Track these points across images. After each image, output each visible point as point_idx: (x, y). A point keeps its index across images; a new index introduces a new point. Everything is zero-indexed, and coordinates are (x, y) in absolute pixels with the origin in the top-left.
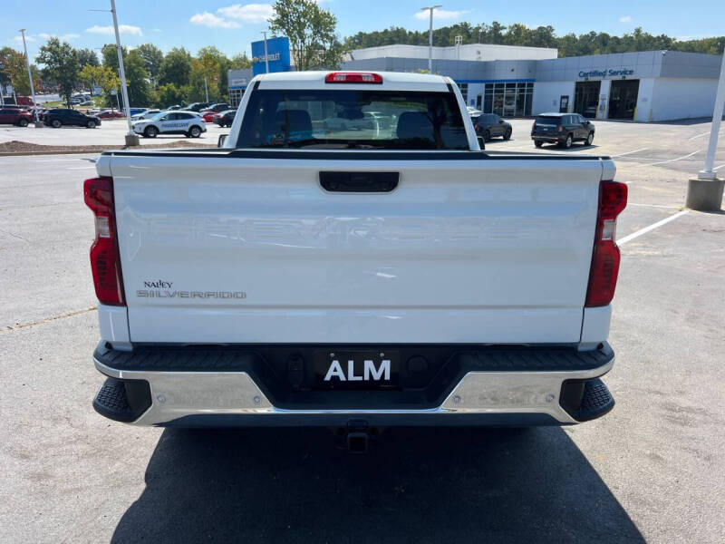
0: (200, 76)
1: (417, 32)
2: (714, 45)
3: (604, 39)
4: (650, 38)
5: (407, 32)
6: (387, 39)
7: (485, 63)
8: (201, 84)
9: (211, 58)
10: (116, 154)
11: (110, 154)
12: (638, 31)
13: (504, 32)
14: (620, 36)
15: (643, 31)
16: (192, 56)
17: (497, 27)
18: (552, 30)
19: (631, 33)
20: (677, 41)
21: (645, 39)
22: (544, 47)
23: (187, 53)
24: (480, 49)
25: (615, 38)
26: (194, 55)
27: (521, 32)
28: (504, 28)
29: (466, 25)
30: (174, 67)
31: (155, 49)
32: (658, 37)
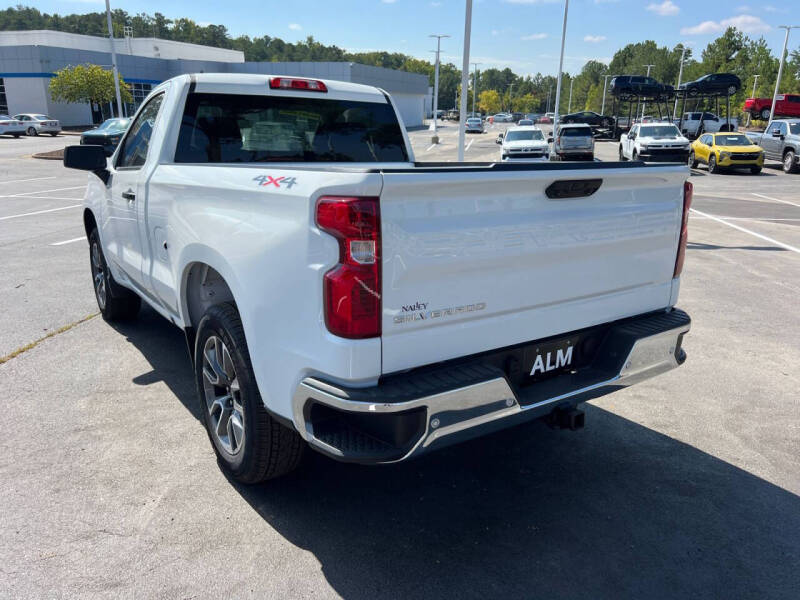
1: (56, 16)
2: (380, 60)
3: (279, 45)
4: (322, 48)
5: (42, 14)
6: (13, 21)
7: (168, 61)
10: (385, 171)
11: (377, 171)
12: (310, 39)
13: (170, 27)
14: (295, 44)
15: (315, 40)
17: (161, 20)
18: (225, 30)
19: (304, 41)
20: (347, 52)
21: (318, 49)
22: (218, 46)
24: (157, 45)
25: (290, 45)
27: (190, 29)
28: (169, 22)
29: (122, 13)
32: (330, 48)
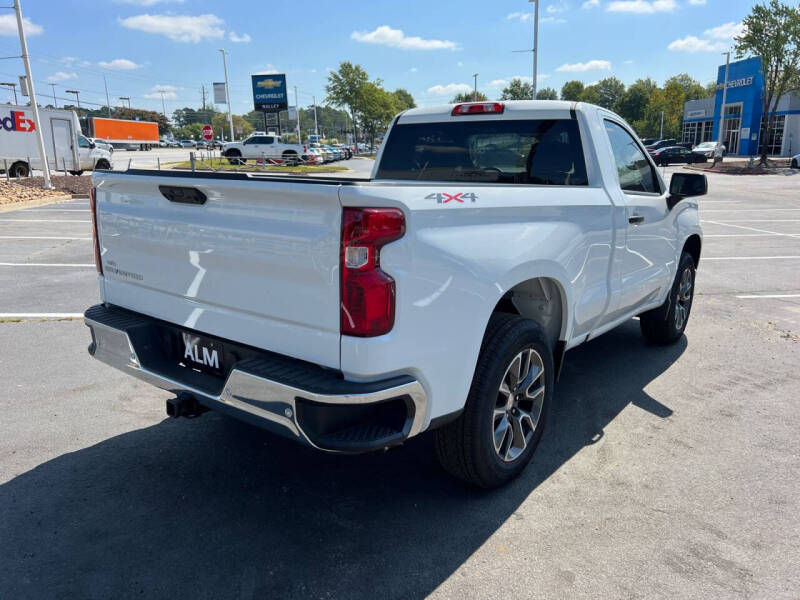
0: (659, 109)
8: (657, 118)
9: (676, 88)
16: (658, 87)
23: (652, 83)
26: (661, 85)
30: (630, 101)
31: (617, 82)
